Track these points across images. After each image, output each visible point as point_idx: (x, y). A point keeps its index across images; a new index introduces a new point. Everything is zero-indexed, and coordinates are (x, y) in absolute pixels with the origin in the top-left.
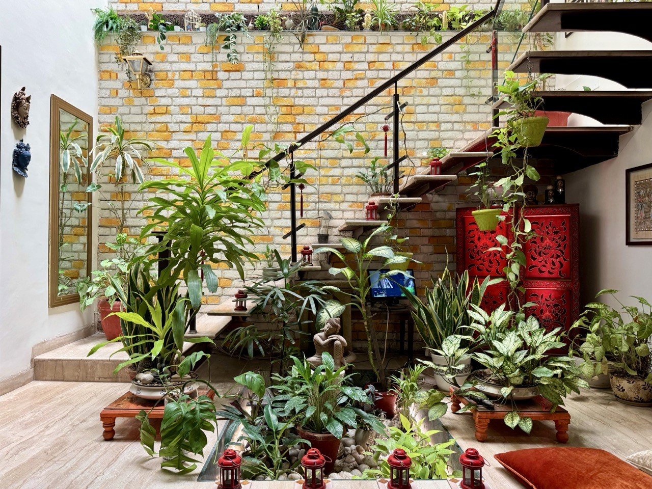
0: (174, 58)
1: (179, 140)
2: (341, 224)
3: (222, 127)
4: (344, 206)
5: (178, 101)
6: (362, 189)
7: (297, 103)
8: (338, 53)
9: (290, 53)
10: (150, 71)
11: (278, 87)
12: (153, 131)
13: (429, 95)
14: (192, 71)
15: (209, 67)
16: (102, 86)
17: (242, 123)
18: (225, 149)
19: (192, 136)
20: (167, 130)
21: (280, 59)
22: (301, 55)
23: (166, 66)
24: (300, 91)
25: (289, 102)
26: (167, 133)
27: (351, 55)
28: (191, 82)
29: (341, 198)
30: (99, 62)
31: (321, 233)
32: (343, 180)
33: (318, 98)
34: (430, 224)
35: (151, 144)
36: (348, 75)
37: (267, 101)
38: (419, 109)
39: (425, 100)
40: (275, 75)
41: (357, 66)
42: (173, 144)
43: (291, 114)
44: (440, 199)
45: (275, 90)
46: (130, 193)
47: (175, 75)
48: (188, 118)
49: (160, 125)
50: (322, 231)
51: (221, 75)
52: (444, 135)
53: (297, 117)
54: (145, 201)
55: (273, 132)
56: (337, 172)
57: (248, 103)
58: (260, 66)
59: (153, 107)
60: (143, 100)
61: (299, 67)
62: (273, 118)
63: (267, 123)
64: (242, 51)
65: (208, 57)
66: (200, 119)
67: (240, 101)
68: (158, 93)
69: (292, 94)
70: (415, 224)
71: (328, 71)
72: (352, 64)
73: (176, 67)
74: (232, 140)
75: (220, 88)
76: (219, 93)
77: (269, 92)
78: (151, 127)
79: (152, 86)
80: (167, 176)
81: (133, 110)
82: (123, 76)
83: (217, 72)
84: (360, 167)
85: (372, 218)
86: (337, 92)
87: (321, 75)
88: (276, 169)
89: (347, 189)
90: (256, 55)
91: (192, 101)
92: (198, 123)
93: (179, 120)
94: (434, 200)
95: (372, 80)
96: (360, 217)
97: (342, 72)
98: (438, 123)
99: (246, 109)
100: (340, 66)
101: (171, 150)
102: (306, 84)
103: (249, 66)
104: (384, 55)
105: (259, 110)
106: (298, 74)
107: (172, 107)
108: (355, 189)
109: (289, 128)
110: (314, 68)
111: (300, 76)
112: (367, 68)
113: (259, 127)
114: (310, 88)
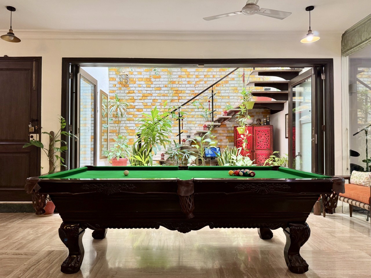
0: (136, 73)
1: (138, 102)
2: (195, 132)
3: (153, 98)
4: (196, 125)
5: (137, 89)
6: (202, 119)
7: (179, 89)
8: (194, 72)
9: (177, 72)
10: (127, 78)
11: (173, 84)
12: (128, 99)
13: (226, 87)
14: (142, 78)
15: (148, 77)
16: (110, 83)
17: (160, 96)
18: (154, 106)
19: (142, 101)
20: (133, 99)
21: (173, 74)
22: (180, 73)
23: (133, 76)
24: (180, 85)
25: (176, 89)
26: (133, 100)
27: (198, 73)
28: (142, 82)
29: (195, 122)
30: (109, 75)
31: (188, 135)
32: (196, 116)
33: (187, 88)
34: (226, 132)
35: (128, 104)
36: (197, 80)
37: (169, 89)
38: (222, 91)
39: (224, 89)
40: (172, 80)
41: (200, 77)
42: (136, 104)
43: (177, 93)
44: (230, 123)
45: (172, 85)
46: (120, 121)
47: (136, 79)
48: (141, 95)
49: (131, 97)
50: (188, 134)
51: (153, 80)
52: (231, 101)
53: (179, 94)
54: (126, 124)
55: (171, 99)
56: (193, 113)
57: (162, 90)
58: (166, 76)
59: (128, 91)
60: (125, 88)
61: (180, 77)
62: (171, 95)
63: (169, 96)
64: (160, 71)
65: (148, 73)
66: (145, 95)
67: (160, 89)
68: (130, 86)
69: (177, 86)
70: (221, 132)
71: (190, 78)
72: (199, 76)
73: (137, 76)
74: (156, 102)
75: (152, 84)
76: (152, 86)
77: (169, 86)
78: (128, 98)
79: (128, 83)
80: (133, 115)
81: (121, 92)
82: (118, 80)
83: (151, 78)
84: (201, 112)
85: (205, 130)
86: (193, 86)
87: (188, 80)
88: (174, 114)
89: (197, 120)
90: (165, 73)
91: (142, 89)
92: (144, 96)
93: (138, 95)
94: (228, 123)
95: (206, 82)
96: (202, 130)
97: (195, 79)
98: (229, 96)
99: (161, 92)
100: (194, 76)
101: (135, 106)
102: (182, 83)
103: (162, 77)
104: (210, 73)
105: (166, 92)
106: (179, 79)
107: (135, 91)
108: (200, 119)
109: (176, 98)
110: (185, 77)
111: (180, 80)
112: (204, 77)
113: (166, 98)
114: (184, 84)
